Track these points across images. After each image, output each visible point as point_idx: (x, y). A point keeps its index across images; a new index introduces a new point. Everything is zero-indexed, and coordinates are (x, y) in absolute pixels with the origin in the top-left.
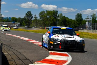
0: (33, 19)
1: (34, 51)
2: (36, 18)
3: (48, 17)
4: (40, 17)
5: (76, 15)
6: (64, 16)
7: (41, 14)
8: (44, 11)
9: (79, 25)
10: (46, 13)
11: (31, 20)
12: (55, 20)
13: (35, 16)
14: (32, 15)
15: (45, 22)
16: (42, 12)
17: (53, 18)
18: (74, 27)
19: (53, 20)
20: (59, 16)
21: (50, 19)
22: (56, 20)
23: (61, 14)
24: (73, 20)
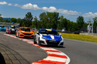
0: (33, 20)
1: (32, 52)
2: (36, 19)
3: (49, 19)
4: (40, 19)
5: (78, 18)
6: (65, 19)
7: (42, 15)
8: (44, 13)
9: (80, 28)
10: (46, 14)
11: (31, 21)
12: (55, 22)
13: (35, 18)
14: (33, 17)
15: (45, 24)
16: (43, 13)
17: (53, 20)
18: (75, 30)
19: (53, 22)
20: (60, 18)
21: (51, 21)
22: (57, 22)
23: (62, 16)
24: (74, 23)
